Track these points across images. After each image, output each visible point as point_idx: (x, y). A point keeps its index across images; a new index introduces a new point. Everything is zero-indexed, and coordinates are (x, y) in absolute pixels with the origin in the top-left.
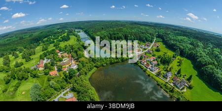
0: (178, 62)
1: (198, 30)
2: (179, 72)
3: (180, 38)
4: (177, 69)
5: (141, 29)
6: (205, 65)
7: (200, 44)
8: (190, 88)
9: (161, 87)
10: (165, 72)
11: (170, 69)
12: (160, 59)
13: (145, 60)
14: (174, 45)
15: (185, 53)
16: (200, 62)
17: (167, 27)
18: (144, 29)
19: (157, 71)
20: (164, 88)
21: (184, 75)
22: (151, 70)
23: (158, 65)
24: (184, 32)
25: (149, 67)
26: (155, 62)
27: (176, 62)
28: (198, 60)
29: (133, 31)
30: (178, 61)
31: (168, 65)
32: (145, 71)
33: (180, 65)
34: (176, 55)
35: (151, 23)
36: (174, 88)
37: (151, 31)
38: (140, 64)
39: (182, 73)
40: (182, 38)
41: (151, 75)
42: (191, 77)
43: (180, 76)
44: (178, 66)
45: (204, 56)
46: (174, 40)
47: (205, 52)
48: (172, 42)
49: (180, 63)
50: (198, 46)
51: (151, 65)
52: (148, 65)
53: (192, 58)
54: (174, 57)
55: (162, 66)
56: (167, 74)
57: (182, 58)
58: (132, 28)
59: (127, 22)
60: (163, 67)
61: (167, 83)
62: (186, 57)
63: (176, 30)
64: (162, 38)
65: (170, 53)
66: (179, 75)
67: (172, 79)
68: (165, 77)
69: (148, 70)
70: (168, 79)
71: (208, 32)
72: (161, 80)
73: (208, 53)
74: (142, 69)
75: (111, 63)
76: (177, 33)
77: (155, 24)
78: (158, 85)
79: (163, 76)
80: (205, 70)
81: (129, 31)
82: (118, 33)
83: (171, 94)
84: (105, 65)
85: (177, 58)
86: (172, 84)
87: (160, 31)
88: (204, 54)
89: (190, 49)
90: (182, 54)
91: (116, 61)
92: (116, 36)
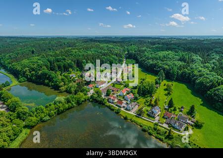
0: (165, 90)
1: (191, 37)
2: (171, 104)
3: (161, 54)
4: (167, 99)
5: (102, 48)
6: (213, 86)
7: (197, 57)
8: (198, 126)
9: (150, 134)
10: (149, 108)
11: (156, 102)
12: (136, 91)
13: (115, 96)
14: (155, 66)
15: (173, 75)
16: (201, 83)
17: (141, 41)
18: (106, 48)
19: (136, 108)
20: (154, 133)
21: (180, 107)
22: (126, 109)
23: (136, 99)
24: (167, 44)
25: (123, 105)
26: (131, 96)
27: (162, 90)
28: (197, 81)
29: (89, 52)
30: (165, 87)
31: (151, 96)
32: (117, 113)
33: (169, 94)
34: (159, 79)
35: (116, 38)
36: (170, 131)
37: (117, 49)
38: (108, 104)
39: (177, 105)
40: (165, 53)
41: (129, 118)
42: (192, 108)
43: (175, 110)
44: (166, 95)
45: (207, 74)
46: (153, 59)
47: (207, 67)
48: (151, 62)
49: (168, 91)
50: (193, 61)
51: (125, 102)
52: (120, 102)
53: (187, 79)
54: (157, 83)
55: (142, 100)
56: (153, 110)
57: (170, 83)
58: (87, 49)
59: (78, 39)
60: (144, 100)
61: (156, 124)
62: (175, 81)
63: (154, 44)
64: (134, 59)
65: (150, 79)
66: (172, 109)
67: (163, 117)
68: (151, 115)
69: (122, 109)
70: (157, 118)
71: (209, 37)
72: (145, 122)
73: (213, 68)
74: (113, 110)
75: (59, 113)
76: (156, 48)
77: (122, 38)
78: (144, 130)
79: (147, 115)
80: (215, 94)
81: (83, 53)
82: (64, 59)
83: (170, 142)
84: (48, 118)
85: (162, 83)
86: (165, 126)
87: (130, 48)
88: (205, 71)
89: (180, 68)
90: (169, 76)
91: (67, 106)
92: (62, 64)
